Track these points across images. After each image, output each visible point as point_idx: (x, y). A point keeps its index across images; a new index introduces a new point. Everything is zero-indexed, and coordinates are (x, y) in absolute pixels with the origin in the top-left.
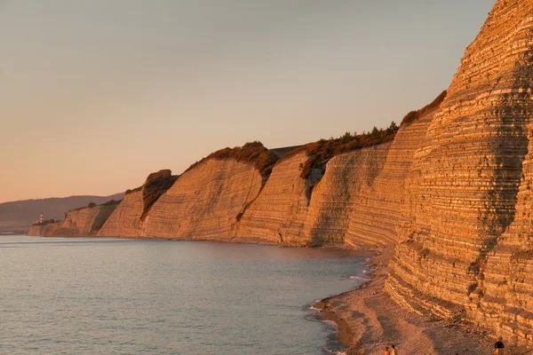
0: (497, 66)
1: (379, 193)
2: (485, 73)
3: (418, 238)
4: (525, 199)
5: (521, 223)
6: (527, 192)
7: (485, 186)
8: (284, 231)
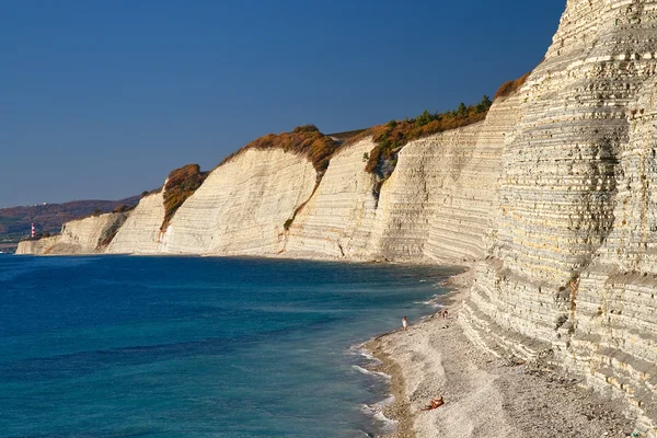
0: (595, 25)
1: (467, 189)
2: (581, 35)
3: (500, 254)
4: (625, 203)
5: (621, 235)
6: (627, 193)
7: (577, 186)
8: (345, 242)
